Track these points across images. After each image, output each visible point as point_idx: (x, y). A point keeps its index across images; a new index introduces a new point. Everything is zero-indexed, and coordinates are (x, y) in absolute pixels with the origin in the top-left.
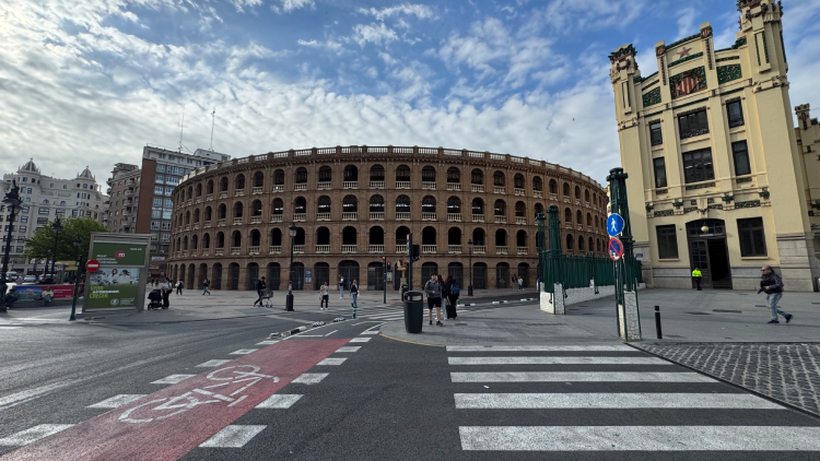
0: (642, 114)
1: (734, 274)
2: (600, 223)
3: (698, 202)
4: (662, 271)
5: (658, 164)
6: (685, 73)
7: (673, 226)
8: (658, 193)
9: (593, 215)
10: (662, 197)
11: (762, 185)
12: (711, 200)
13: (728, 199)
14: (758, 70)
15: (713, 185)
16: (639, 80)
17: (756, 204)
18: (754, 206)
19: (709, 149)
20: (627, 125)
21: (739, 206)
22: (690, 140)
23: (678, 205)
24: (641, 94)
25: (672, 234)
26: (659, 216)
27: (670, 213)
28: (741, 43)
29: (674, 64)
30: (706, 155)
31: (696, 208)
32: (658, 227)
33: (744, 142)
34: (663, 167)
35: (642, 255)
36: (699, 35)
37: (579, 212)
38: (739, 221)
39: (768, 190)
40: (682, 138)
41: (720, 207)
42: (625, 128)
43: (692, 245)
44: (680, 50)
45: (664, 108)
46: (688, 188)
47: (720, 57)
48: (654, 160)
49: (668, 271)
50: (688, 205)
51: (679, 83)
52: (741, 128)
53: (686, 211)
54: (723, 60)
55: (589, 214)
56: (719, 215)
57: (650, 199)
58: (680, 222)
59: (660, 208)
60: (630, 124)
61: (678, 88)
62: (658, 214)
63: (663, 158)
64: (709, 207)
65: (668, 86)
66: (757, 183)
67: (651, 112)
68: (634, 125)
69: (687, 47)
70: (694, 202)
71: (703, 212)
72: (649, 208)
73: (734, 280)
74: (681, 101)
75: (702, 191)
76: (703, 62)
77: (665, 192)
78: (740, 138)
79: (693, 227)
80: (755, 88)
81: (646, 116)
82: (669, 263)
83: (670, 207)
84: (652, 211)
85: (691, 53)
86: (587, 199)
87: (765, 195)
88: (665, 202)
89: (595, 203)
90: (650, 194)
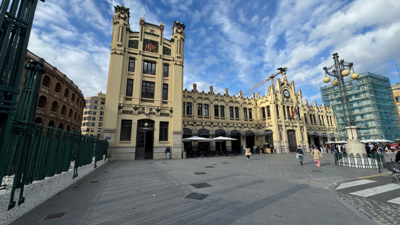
0: (127, 50)
1: (155, 150)
2: (77, 118)
3: (146, 109)
4: (120, 149)
5: (130, 82)
6: (151, 40)
7: (131, 121)
8: (127, 99)
9: (74, 111)
10: (129, 102)
11: (171, 107)
12: (151, 109)
13: (158, 110)
14: (177, 55)
15: (153, 101)
16: (128, 30)
17: (167, 115)
18: (167, 116)
19: (154, 83)
20: (117, 52)
21: (162, 115)
22: (147, 75)
23: (136, 109)
24: (128, 39)
25: (129, 126)
26: (125, 113)
27: (131, 113)
28: (172, 41)
29: (147, 33)
30: (152, 85)
31: (144, 113)
32: (122, 120)
33: (167, 85)
34: (132, 85)
35: (109, 138)
36: (159, 27)
37: (64, 107)
38: (161, 122)
39: (173, 109)
40: (144, 72)
41: (154, 114)
42: (115, 53)
43: (139, 133)
44: (150, 28)
45: (138, 52)
46: (142, 101)
47: (165, 42)
48: (128, 79)
49: (123, 149)
50: (141, 110)
51: (147, 44)
52: (167, 78)
53: (139, 113)
54: (166, 44)
55: (71, 110)
56: (153, 118)
57: (122, 102)
58: (135, 119)
59: (126, 109)
60: (119, 52)
61: (146, 46)
62: (124, 112)
63: (133, 80)
64: (150, 113)
65: (142, 42)
66: (169, 105)
67: (132, 51)
68: (121, 54)
69: (154, 29)
70: (143, 109)
71: (147, 115)
72: (120, 108)
73: (154, 154)
74: (146, 53)
75: (148, 104)
76: (158, 40)
77: (130, 99)
78: (166, 82)
79: (141, 123)
80: (175, 62)
81: (129, 53)
82: (125, 144)
83: (131, 109)
84: (122, 110)
85: (155, 33)
86: (73, 99)
87: (171, 111)
88: (130, 105)
89: (77, 104)
90: (122, 98)
